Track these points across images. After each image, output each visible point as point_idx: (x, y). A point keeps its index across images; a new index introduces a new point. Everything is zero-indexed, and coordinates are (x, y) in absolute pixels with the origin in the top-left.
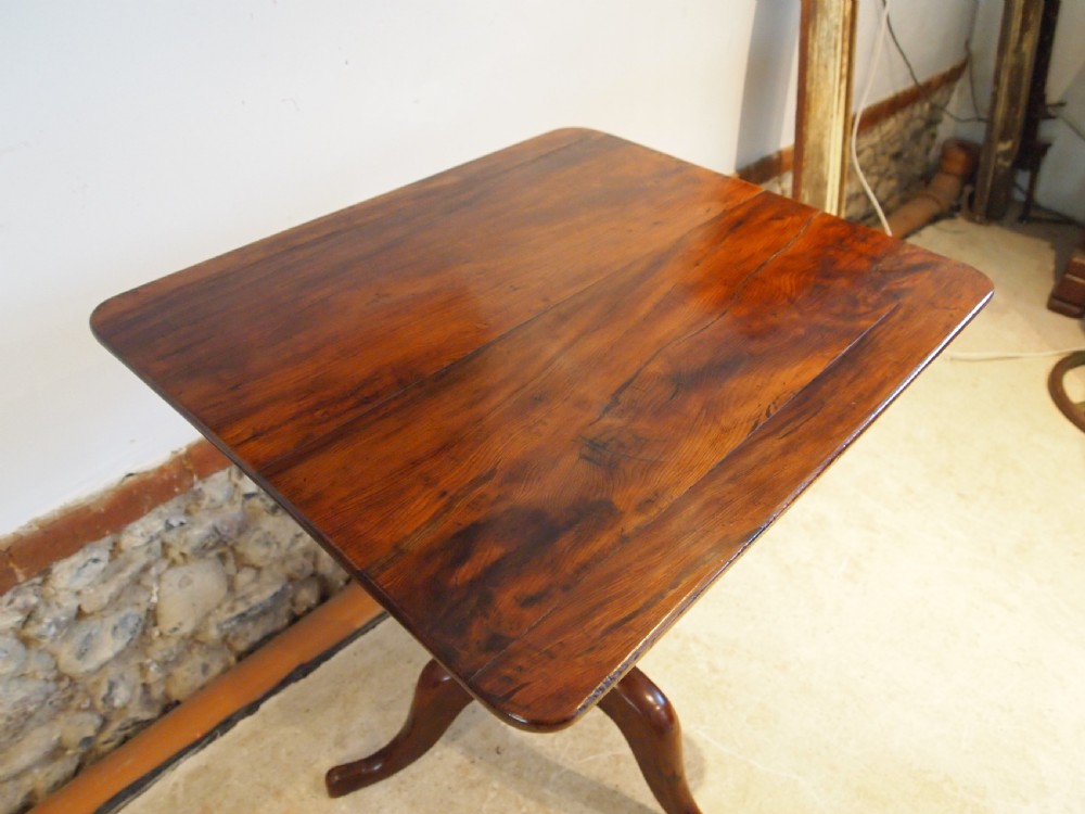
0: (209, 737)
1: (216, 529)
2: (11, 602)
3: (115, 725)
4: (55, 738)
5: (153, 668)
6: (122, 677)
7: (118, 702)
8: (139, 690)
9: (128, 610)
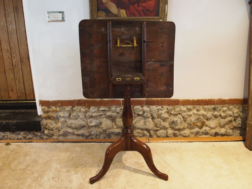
0: (98, 142)
1: (111, 114)
2: (85, 108)
3: (91, 137)
4: (84, 133)
5: (98, 132)
6: (94, 130)
7: (92, 133)
8: (95, 134)
9: (98, 120)
